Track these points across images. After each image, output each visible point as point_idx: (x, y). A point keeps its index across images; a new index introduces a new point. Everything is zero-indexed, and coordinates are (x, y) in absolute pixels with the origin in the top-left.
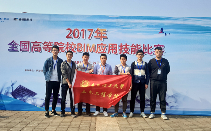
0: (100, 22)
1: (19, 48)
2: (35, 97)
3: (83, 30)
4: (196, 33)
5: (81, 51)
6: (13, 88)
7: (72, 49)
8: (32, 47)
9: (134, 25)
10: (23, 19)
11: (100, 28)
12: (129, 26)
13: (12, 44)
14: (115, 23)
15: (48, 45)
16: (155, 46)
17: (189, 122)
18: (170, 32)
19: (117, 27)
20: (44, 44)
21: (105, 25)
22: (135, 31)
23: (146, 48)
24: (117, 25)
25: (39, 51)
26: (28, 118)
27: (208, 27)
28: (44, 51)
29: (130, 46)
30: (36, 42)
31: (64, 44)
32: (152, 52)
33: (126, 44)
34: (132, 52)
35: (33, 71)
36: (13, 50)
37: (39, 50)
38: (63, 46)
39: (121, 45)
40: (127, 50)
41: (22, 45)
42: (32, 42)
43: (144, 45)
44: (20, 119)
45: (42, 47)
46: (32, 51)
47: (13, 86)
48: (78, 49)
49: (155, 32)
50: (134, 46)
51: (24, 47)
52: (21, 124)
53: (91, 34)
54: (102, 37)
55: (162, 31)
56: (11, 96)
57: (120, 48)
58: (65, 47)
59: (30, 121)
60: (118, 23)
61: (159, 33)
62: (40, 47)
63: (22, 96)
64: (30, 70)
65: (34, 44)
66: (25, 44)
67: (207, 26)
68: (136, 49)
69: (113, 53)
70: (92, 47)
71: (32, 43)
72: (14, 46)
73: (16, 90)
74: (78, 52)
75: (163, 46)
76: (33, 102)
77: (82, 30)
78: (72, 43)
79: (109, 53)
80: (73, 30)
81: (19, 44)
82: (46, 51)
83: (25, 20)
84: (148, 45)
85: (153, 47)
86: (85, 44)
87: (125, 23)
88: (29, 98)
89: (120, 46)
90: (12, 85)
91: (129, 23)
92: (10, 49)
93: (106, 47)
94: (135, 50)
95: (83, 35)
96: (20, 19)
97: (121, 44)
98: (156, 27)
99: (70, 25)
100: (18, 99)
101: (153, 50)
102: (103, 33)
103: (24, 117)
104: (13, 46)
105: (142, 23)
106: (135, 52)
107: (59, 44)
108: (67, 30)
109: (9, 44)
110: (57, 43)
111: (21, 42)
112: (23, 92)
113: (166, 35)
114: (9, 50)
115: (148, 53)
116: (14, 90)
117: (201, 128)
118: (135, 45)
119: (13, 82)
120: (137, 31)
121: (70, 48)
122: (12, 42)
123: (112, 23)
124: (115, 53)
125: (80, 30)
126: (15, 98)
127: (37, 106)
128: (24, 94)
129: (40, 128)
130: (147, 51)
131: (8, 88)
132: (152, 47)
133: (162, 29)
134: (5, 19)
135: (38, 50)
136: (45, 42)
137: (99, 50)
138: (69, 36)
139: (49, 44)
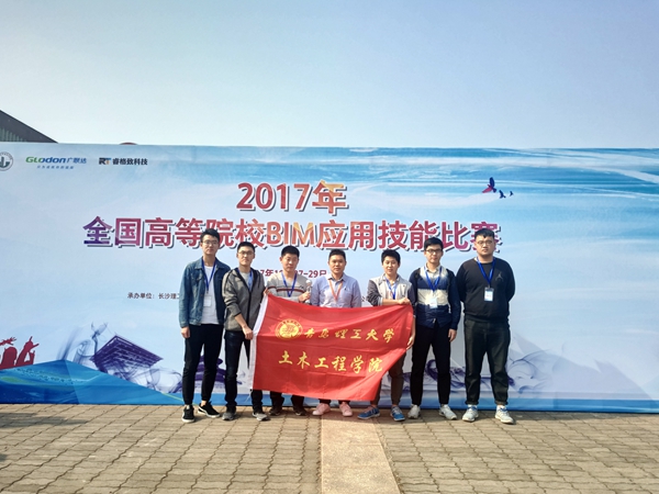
0: (328, 166)
1: (112, 236)
2: (155, 366)
3: (282, 188)
4: (583, 191)
5: (278, 241)
6: (96, 343)
7: (253, 238)
8: (148, 234)
9: (416, 173)
10: (123, 161)
11: (328, 180)
12: (405, 174)
13: (95, 226)
14: (366, 167)
15: (189, 229)
16: (473, 226)
17: (571, 429)
18: (514, 188)
19: (371, 176)
20: (178, 226)
21: (340, 174)
22: (419, 187)
23: (451, 232)
24: (372, 173)
25: (166, 244)
26: (138, 424)
27: (612, 174)
28: (178, 243)
29: (407, 228)
30: (159, 220)
31: (231, 223)
32: (466, 243)
33: (397, 222)
34: (413, 243)
35: (149, 296)
36: (97, 242)
37: (166, 241)
38: (231, 231)
39: (384, 225)
40: (401, 239)
41: (121, 228)
42: (147, 221)
43: (444, 224)
44: (117, 428)
45: (173, 233)
46: (147, 244)
47: (98, 337)
48: (269, 237)
49: (474, 190)
50: (417, 226)
51: (127, 234)
52: (120, 439)
53: (302, 198)
54: (331, 204)
55: (492, 187)
56: (92, 365)
57: (380, 233)
58: (235, 233)
59: (143, 432)
60: (374, 166)
61: (484, 192)
62: (169, 234)
63: (122, 365)
64: (143, 295)
65: (152, 227)
66: (128, 226)
67: (612, 170)
68: (424, 234)
69: (362, 246)
70: (307, 232)
71: (146, 224)
72: (100, 232)
73: (105, 348)
74: (268, 245)
75: (495, 226)
76: (150, 380)
77: (279, 188)
78: (254, 220)
79: (351, 246)
80: (255, 186)
81: (114, 227)
82: (185, 243)
83: (130, 162)
84: (456, 224)
85: (469, 228)
86: (287, 224)
87: (392, 167)
88: (140, 371)
89: (380, 228)
90: (94, 337)
91: (404, 168)
92: (89, 239)
93: (345, 232)
94: (421, 238)
95: (283, 198)
96: (116, 162)
97: (384, 222)
98: (477, 175)
99: (247, 175)
100: (111, 372)
101: (468, 238)
102: (335, 195)
103: (127, 421)
104: (97, 232)
105: (439, 166)
106: (421, 242)
107: (219, 223)
108: (240, 186)
109: (85, 228)
110: (214, 222)
111: (118, 220)
112: (124, 353)
113: (502, 196)
114: (86, 242)
115: (457, 246)
116: (99, 348)
117: (603, 445)
118: (420, 226)
119: (97, 328)
120: (425, 187)
121: (249, 236)
122: (94, 222)
123: (359, 167)
124: (368, 247)
125: (274, 186)
126: (103, 370)
127: (162, 392)
128: (126, 358)
129: (170, 450)
130: (452, 239)
131: (83, 344)
132: (465, 229)
133: (492, 181)
134: (76, 160)
135: (162, 241)
136: (182, 221)
137: (324, 238)
138: (246, 203)
139: (194, 226)
